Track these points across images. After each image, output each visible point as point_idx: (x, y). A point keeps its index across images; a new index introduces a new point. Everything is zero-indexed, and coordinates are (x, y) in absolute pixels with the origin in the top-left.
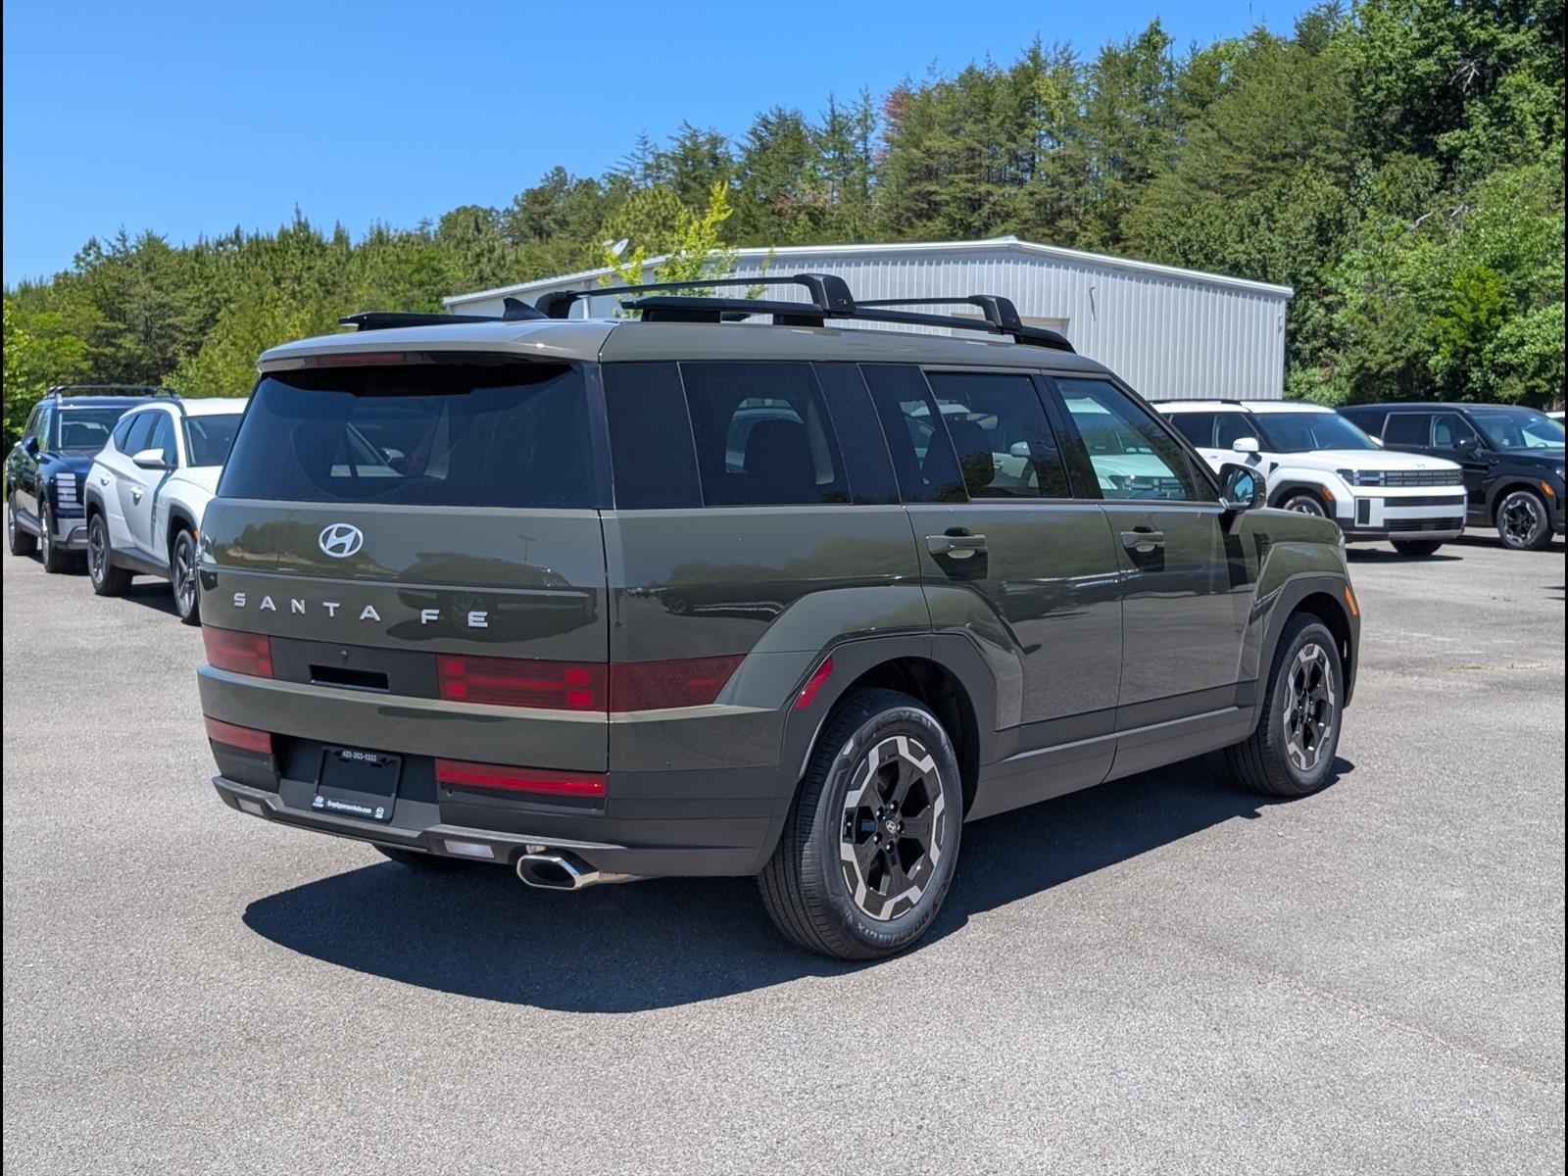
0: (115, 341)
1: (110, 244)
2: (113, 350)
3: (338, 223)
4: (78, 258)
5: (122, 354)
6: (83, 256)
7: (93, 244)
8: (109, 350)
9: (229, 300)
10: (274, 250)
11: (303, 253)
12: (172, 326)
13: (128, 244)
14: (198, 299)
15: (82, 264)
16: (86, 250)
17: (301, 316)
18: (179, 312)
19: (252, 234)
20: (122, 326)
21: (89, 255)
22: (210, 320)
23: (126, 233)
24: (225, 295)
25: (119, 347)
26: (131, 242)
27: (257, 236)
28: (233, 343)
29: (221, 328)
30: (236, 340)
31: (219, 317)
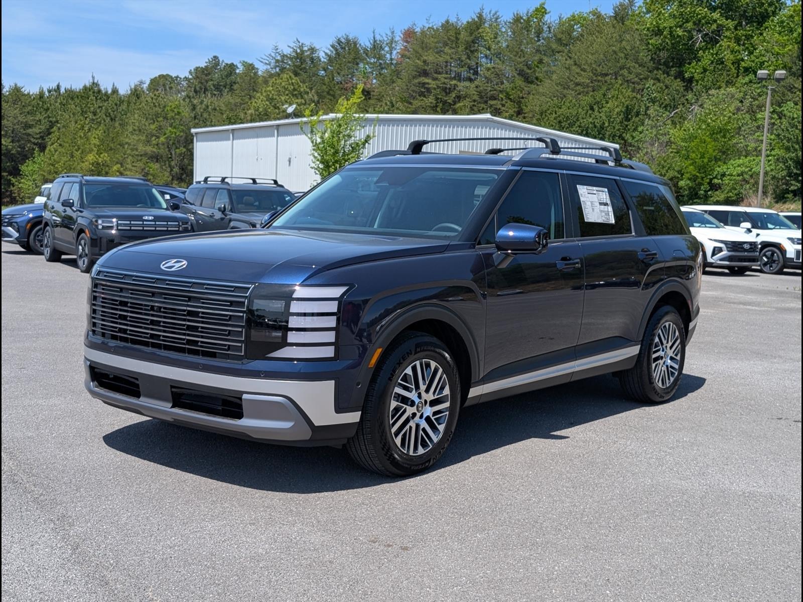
3: (113, 84)
9: (57, 122)
10: (81, 96)
11: (96, 99)
12: (28, 134)
14: (41, 121)
19: (67, 88)
22: (47, 132)
24: (54, 119)
27: (71, 88)
28: (60, 145)
29: (53, 137)
30: (62, 143)
31: (52, 130)
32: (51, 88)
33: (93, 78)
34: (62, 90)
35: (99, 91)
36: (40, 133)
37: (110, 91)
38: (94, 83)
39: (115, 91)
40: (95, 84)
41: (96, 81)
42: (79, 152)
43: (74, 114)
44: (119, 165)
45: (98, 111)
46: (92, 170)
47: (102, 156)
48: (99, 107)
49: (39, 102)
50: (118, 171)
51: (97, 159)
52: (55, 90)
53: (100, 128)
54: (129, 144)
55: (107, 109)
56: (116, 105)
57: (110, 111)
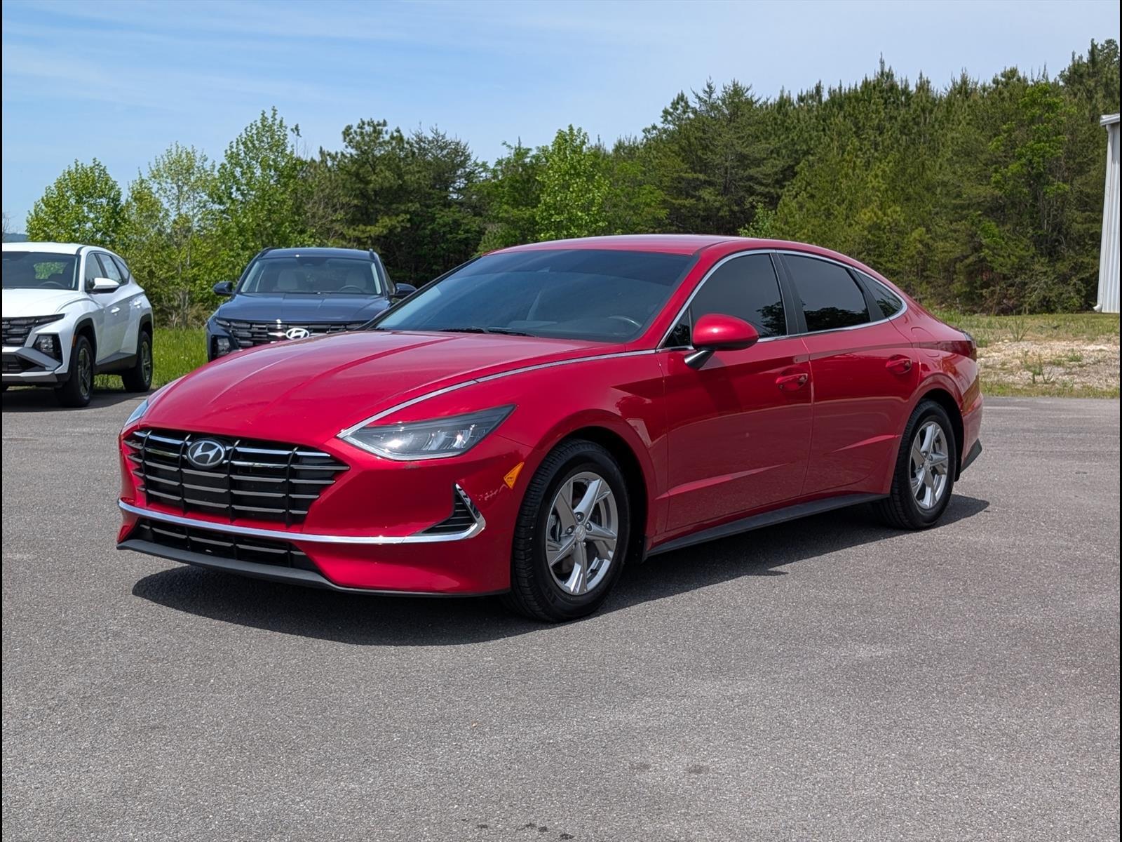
0: (697, 193)
1: (697, 96)
2: (693, 201)
3: (921, 74)
4: (666, 112)
5: (702, 205)
6: (671, 110)
7: (681, 98)
8: (689, 202)
9: (807, 153)
10: (858, 100)
11: (885, 103)
12: (751, 178)
13: (714, 96)
14: (777, 151)
15: (669, 118)
16: (675, 105)
17: (882, 166)
18: (758, 162)
19: (836, 87)
20: (701, 176)
21: (677, 109)
22: (789, 173)
23: (713, 85)
24: (805, 147)
25: (699, 198)
26: (718, 93)
27: (840, 88)
28: (812, 196)
29: (798, 183)
30: (813, 192)
31: (797, 169)
32: (804, 93)
33: (882, 63)
34: (825, 97)
35: (893, 87)
36: (776, 173)
37: (912, 88)
38: (882, 74)
39: (923, 87)
40: (887, 76)
41: (886, 70)
42: (844, 206)
43: (839, 134)
44: (924, 229)
45: (888, 125)
46: (868, 242)
47: (889, 211)
48: (891, 118)
49: (777, 115)
50: (921, 242)
51: (878, 219)
52: (812, 97)
53: (890, 158)
54: (944, 184)
55: (905, 121)
56: (923, 110)
57: (911, 124)
